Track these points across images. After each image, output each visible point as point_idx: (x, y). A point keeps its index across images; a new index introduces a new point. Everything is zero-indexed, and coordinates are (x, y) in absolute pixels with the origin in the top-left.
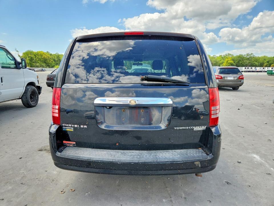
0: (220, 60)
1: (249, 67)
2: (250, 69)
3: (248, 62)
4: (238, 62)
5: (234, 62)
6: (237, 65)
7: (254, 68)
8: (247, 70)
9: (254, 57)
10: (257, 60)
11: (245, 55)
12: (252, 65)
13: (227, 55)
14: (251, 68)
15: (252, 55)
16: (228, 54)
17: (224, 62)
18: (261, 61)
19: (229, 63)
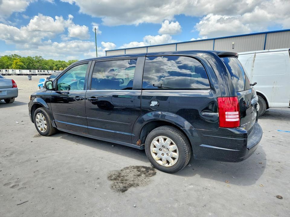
0: (6, 60)
1: (42, 70)
2: (42, 72)
3: (39, 64)
4: (29, 64)
5: (24, 65)
6: (28, 67)
7: (46, 71)
8: (40, 73)
9: (43, 60)
10: (46, 63)
11: (34, 58)
12: (44, 69)
13: (13, 56)
14: (44, 71)
15: (41, 58)
16: (15, 55)
17: (12, 64)
18: (50, 64)
19: (18, 65)
